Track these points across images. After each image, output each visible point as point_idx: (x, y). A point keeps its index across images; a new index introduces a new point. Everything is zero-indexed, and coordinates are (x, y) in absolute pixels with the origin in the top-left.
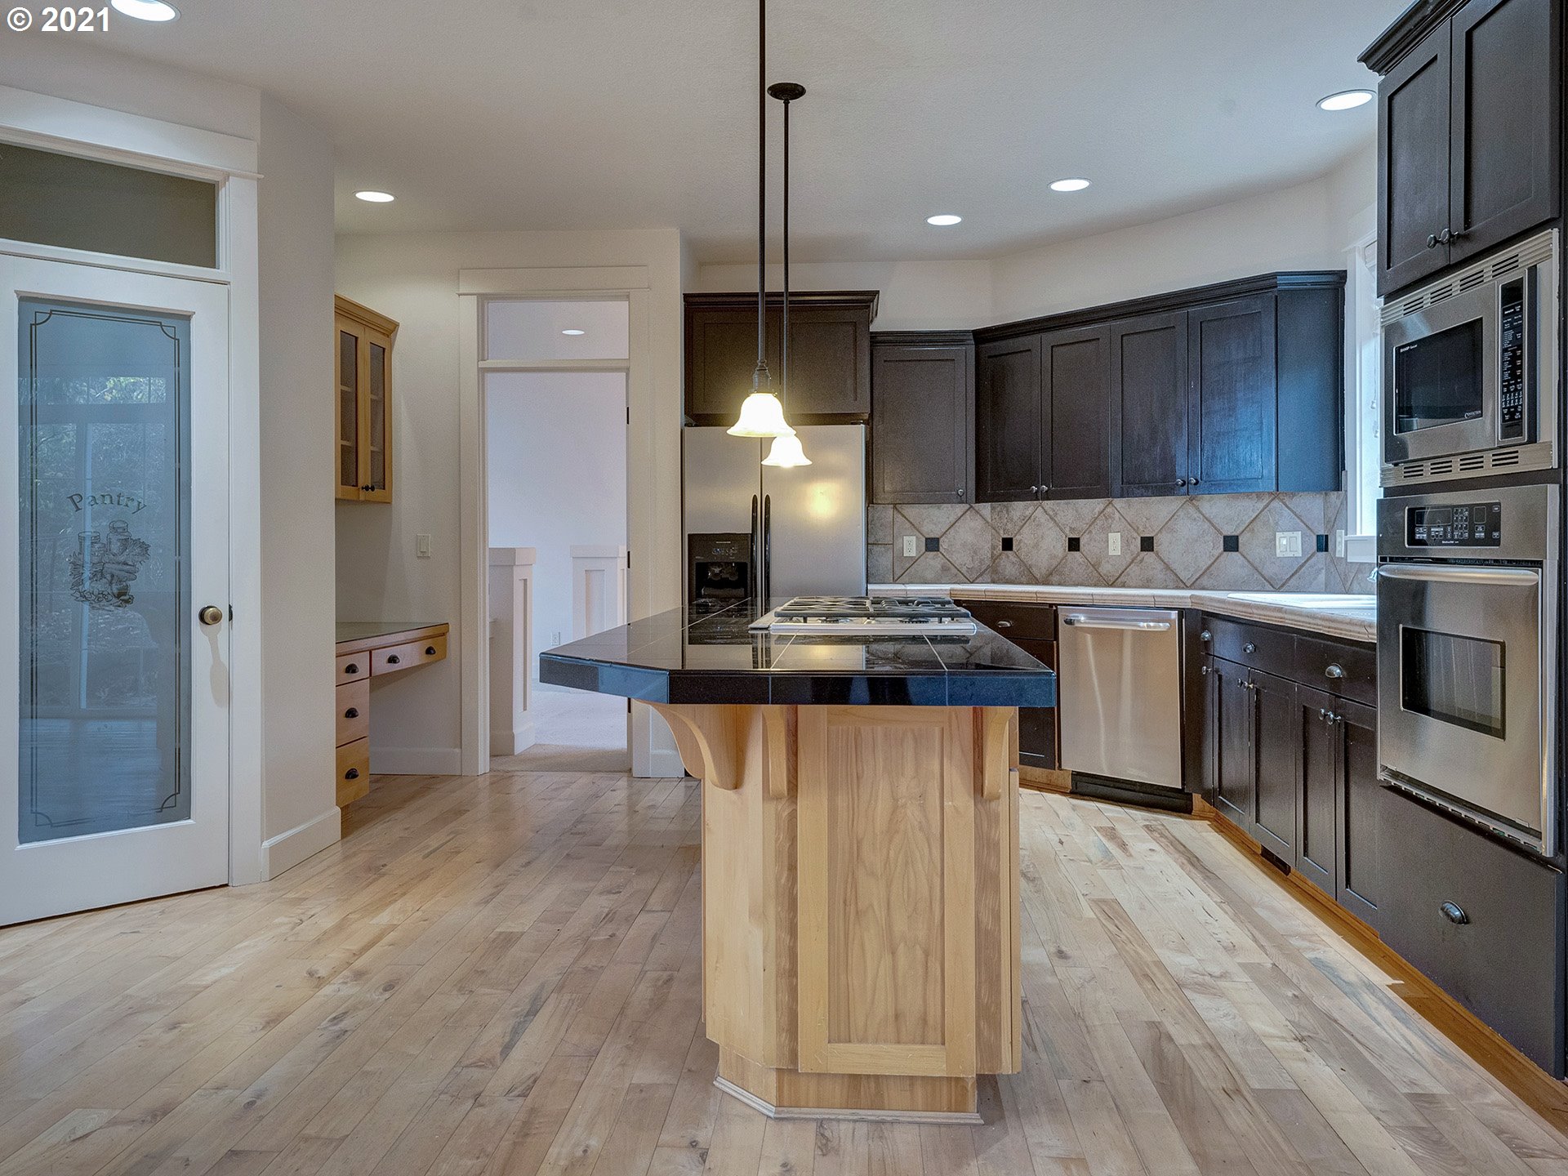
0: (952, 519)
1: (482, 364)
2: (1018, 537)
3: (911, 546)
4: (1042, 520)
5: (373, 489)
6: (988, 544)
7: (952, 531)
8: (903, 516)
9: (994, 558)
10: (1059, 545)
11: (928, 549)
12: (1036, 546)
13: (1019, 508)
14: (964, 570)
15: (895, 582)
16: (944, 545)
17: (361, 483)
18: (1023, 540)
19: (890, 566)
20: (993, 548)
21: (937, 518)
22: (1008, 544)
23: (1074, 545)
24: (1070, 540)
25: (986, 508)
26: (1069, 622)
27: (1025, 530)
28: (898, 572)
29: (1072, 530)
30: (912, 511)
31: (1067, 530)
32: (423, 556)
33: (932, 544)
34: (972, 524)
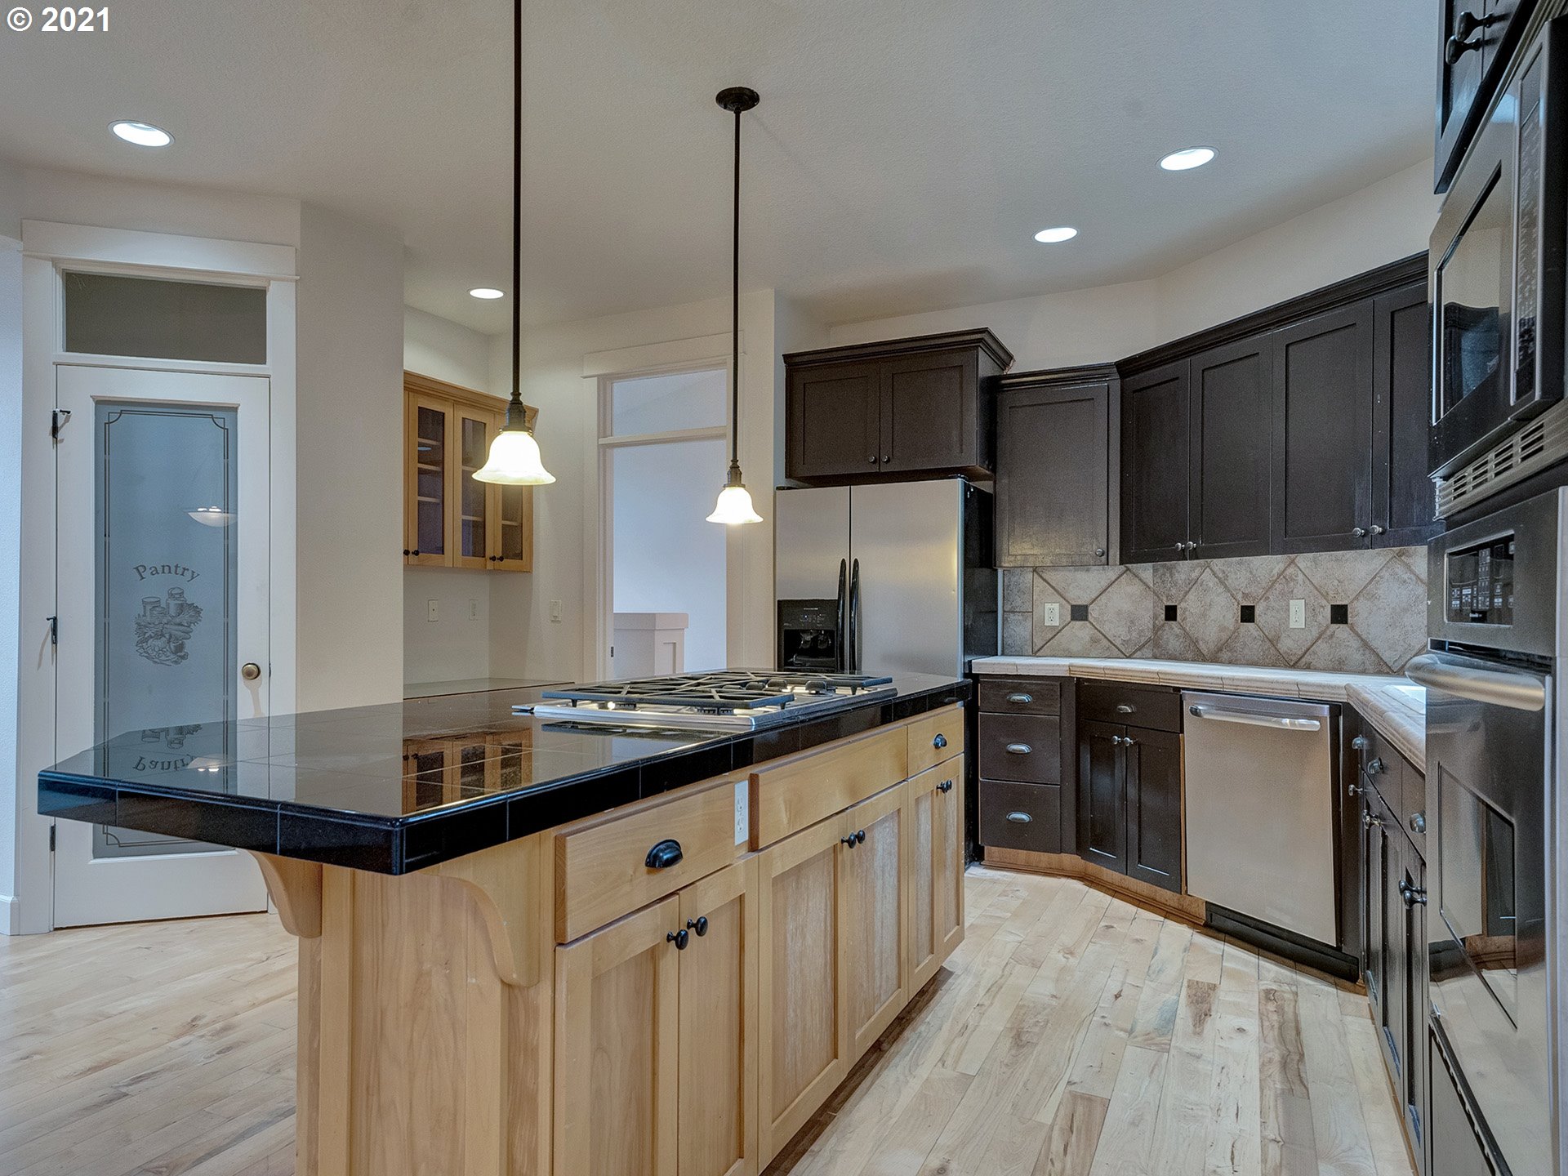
0: (1104, 584)
1: (602, 441)
2: (1183, 605)
3: (1053, 613)
4: (1211, 584)
5: (501, 559)
6: (1148, 612)
7: (1103, 597)
8: (1045, 580)
9: (1156, 629)
10: (1230, 616)
11: (1074, 618)
12: (1204, 615)
13: (1185, 569)
14: (1118, 642)
15: (1035, 654)
16: (1093, 612)
17: (489, 553)
18: (1189, 607)
19: (1029, 637)
20: (1155, 617)
21: (1085, 584)
22: (1171, 613)
23: (1248, 614)
24: (1244, 608)
25: (1146, 571)
26: (1195, 712)
27: (1191, 596)
28: (1038, 643)
29: (1245, 596)
30: (1054, 577)
31: (1239, 596)
32: (555, 620)
33: (1080, 613)
34: (1129, 589)
